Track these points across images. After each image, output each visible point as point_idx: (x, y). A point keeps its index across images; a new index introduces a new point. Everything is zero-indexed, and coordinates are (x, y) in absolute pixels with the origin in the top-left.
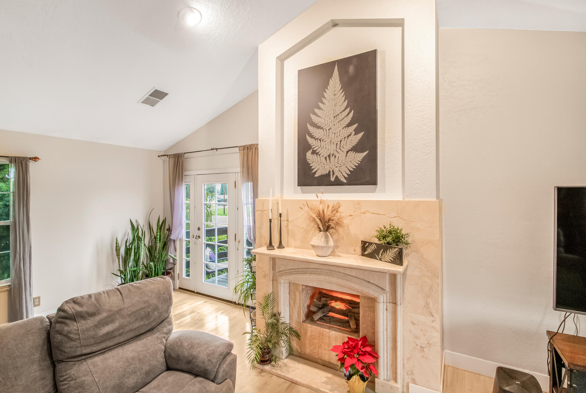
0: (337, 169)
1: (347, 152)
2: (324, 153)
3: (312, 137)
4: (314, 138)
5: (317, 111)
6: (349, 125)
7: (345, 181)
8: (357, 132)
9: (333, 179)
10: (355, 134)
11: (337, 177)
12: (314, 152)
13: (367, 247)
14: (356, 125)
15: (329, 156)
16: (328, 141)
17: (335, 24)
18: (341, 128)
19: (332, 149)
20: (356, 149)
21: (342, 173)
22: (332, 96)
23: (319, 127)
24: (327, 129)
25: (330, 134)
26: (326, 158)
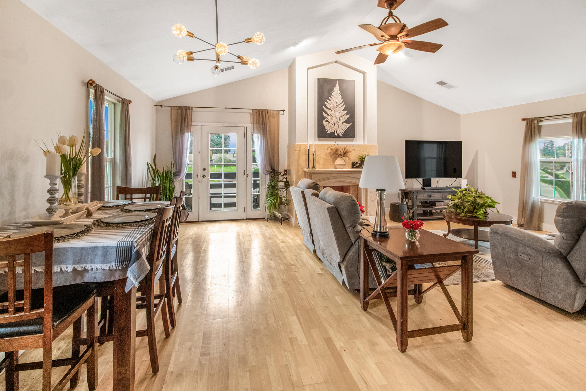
0: (338, 130)
1: (343, 123)
2: (332, 122)
3: (326, 113)
4: (327, 114)
5: (328, 101)
6: (343, 110)
7: (342, 136)
8: (347, 114)
9: (336, 135)
10: (346, 115)
11: (338, 134)
12: (327, 121)
13: (355, 164)
14: (346, 111)
15: (334, 124)
16: (334, 116)
17: (336, 62)
18: (340, 111)
19: (336, 120)
20: (347, 122)
21: (340, 132)
22: (336, 96)
23: (329, 109)
24: (333, 110)
25: (335, 113)
26: (333, 124)
